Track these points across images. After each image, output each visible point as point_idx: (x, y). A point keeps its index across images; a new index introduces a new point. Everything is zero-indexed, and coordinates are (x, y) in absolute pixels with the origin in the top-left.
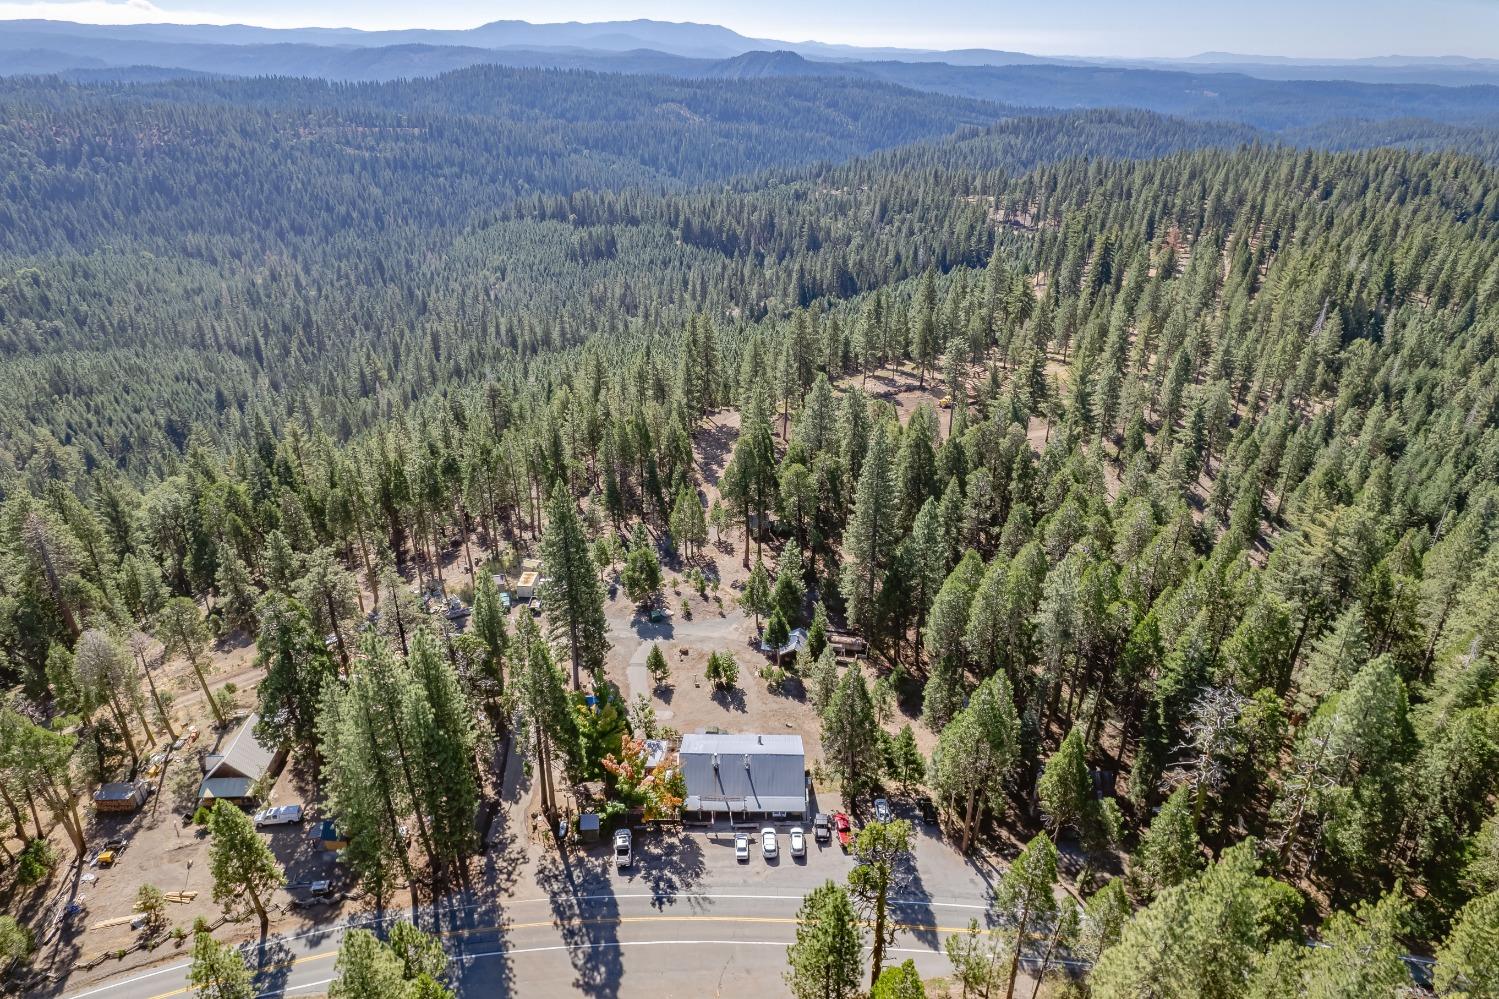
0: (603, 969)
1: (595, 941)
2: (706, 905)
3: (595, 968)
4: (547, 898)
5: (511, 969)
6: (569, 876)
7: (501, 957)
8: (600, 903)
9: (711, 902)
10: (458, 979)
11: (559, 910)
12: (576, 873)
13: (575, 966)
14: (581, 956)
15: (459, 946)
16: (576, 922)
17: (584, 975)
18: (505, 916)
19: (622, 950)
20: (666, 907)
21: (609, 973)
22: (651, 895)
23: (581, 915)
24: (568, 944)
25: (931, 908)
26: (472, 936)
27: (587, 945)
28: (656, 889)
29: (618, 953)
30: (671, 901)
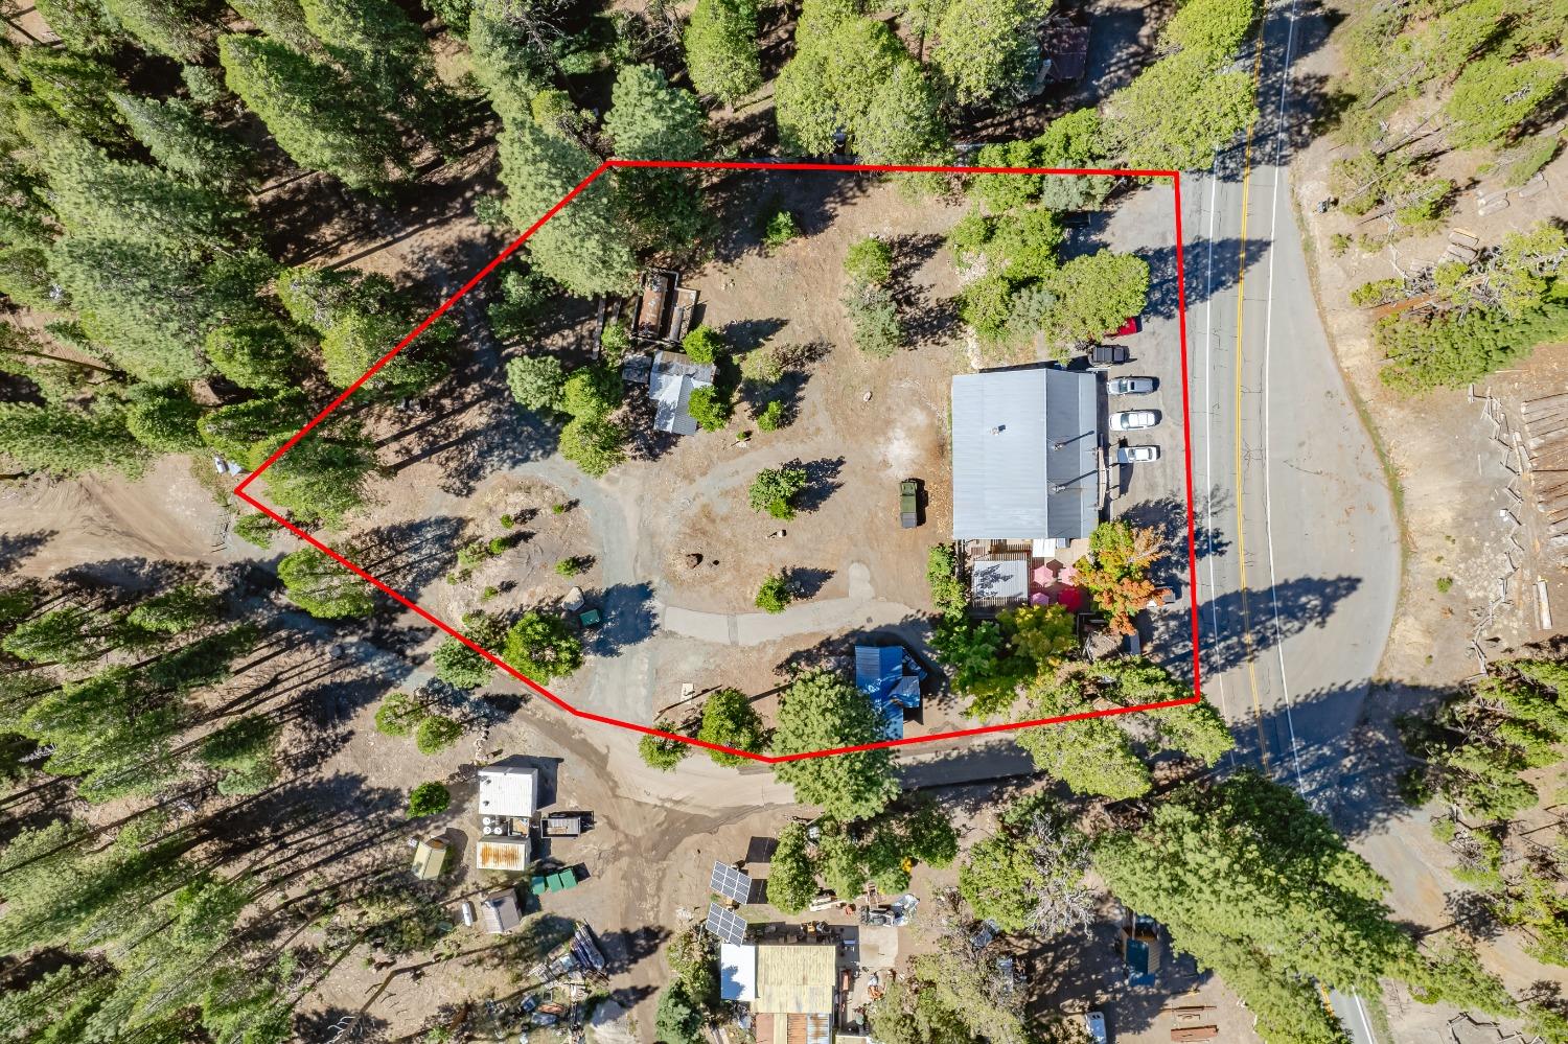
0: (1304, 600)
1: (1271, 613)
2: (1221, 494)
3: (1303, 608)
4: (1218, 677)
5: (1307, 696)
6: (1182, 658)
7: (1293, 710)
8: (1223, 615)
9: (1216, 488)
10: (1320, 749)
11: (1233, 660)
12: (1179, 650)
13: (1301, 629)
14: (1289, 625)
15: (1282, 760)
16: (1248, 638)
17: (1311, 618)
18: (1244, 718)
19: (1281, 581)
20: (1224, 539)
21: (1307, 592)
22: (1210, 559)
23: (1239, 634)
24: (1275, 641)
25: (1217, 240)
26: (1269, 749)
27: (1276, 621)
28: (1201, 554)
29: (1285, 586)
30: (1217, 534)
